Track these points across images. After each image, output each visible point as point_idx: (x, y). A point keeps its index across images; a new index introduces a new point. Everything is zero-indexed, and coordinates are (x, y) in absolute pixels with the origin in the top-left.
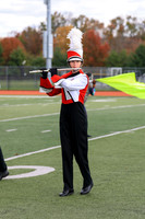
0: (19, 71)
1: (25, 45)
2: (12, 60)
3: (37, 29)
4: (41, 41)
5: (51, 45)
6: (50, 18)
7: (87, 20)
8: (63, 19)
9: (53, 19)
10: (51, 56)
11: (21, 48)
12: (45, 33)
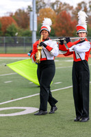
0: (13, 40)
1: (17, 21)
2: (8, 32)
3: (26, 11)
4: (29, 19)
5: (36, 22)
6: (35, 2)
7: (61, 3)
8: (44, 3)
9: (37, 3)
10: (36, 29)
11: (14, 24)
12: (32, 13)
